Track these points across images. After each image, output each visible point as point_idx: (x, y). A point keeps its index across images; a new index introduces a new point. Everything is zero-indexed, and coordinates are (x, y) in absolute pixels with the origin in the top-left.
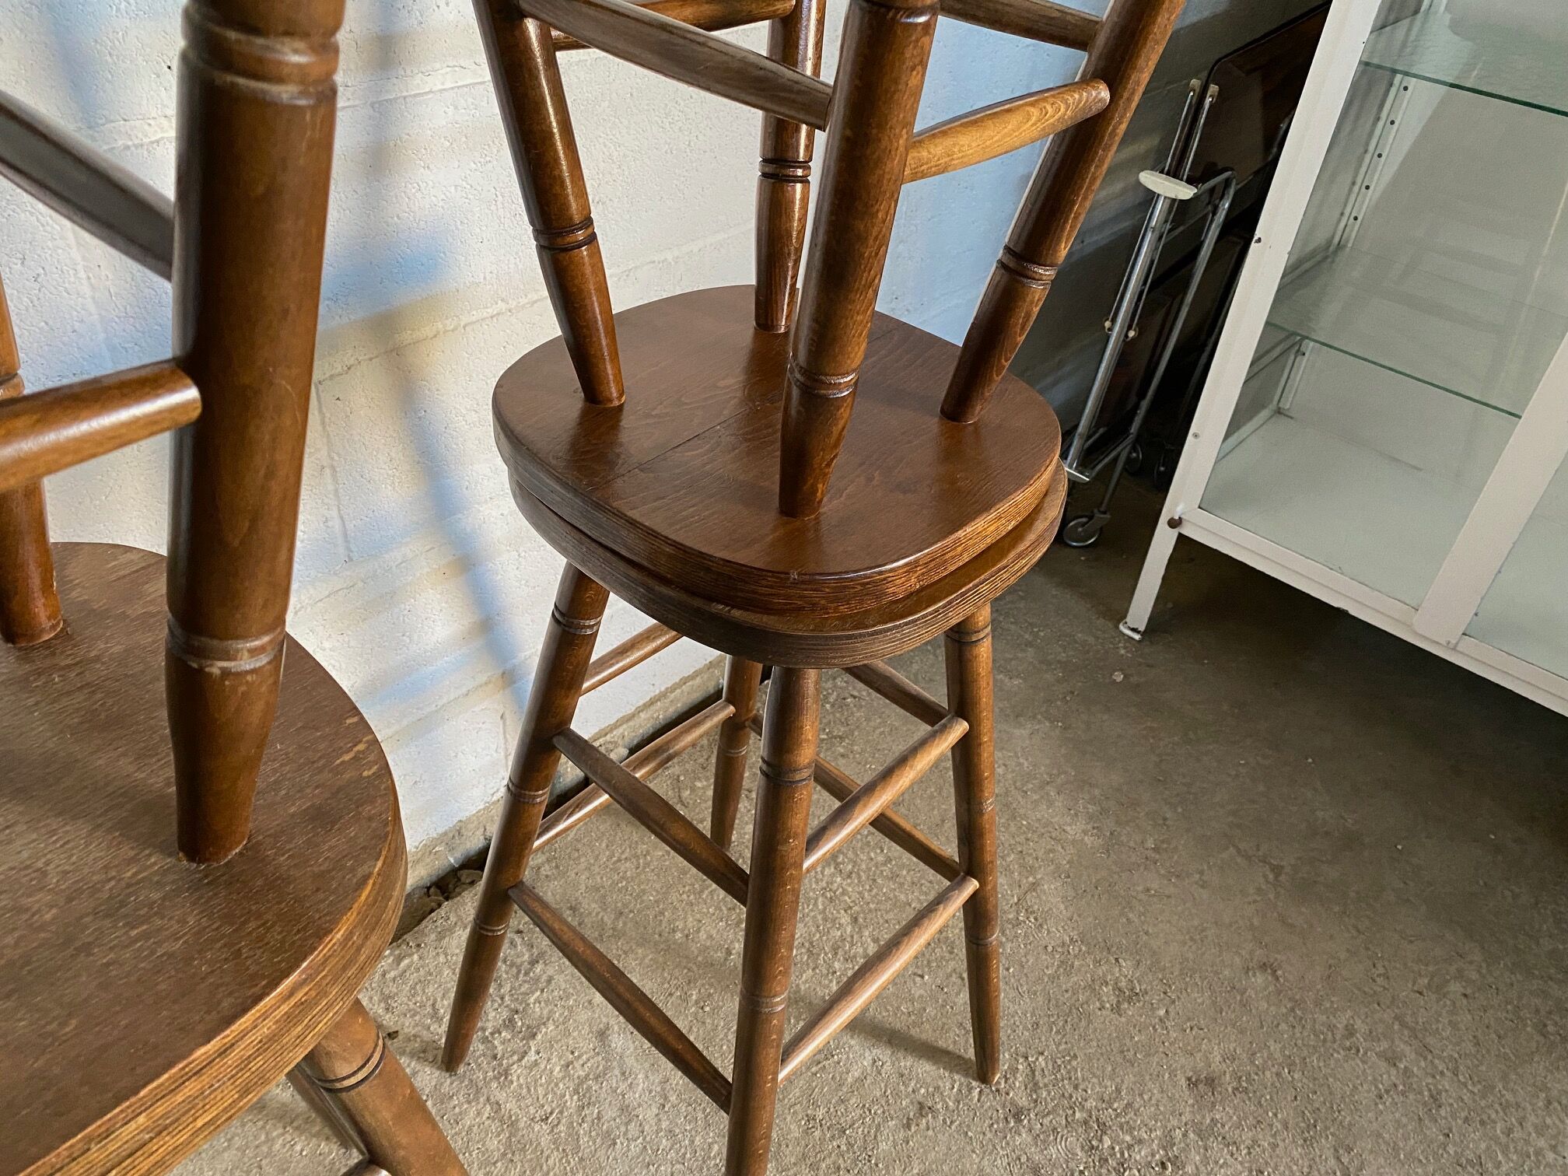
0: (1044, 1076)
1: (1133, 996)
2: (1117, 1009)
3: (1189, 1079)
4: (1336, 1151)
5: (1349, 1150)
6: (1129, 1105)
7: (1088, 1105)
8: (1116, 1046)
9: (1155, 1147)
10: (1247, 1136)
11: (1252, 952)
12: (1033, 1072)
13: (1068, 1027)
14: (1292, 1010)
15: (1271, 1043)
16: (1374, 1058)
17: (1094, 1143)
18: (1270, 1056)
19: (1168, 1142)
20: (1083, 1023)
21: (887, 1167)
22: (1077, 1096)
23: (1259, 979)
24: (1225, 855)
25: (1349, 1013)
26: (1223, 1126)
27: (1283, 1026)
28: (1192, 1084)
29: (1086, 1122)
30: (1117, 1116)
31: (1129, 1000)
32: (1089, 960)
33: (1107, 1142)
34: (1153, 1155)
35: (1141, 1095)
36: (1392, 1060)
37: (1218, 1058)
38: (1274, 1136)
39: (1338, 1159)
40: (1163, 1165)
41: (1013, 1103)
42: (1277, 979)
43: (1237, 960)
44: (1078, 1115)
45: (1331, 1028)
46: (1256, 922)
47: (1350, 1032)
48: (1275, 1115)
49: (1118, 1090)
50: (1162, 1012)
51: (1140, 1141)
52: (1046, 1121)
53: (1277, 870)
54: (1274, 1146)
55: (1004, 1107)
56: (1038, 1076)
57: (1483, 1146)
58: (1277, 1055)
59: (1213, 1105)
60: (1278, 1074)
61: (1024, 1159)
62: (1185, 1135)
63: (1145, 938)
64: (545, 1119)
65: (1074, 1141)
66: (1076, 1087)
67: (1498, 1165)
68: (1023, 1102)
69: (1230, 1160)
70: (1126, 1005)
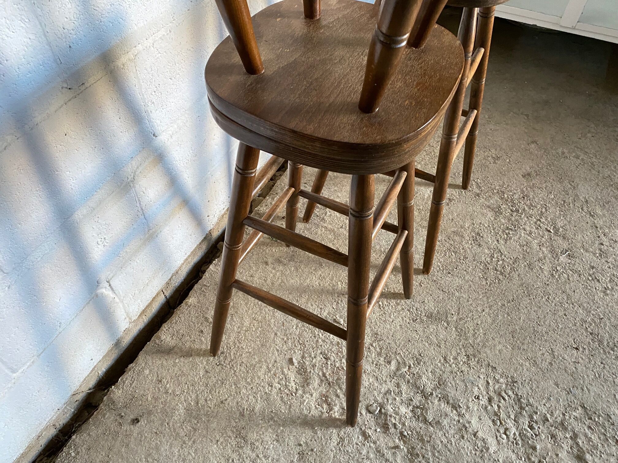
0: (481, 184)
1: (498, 158)
2: (494, 163)
3: (522, 175)
4: (569, 183)
5: (573, 182)
6: (508, 186)
7: (497, 188)
8: (498, 172)
9: (519, 193)
10: (544, 185)
11: (528, 139)
12: (478, 184)
13: (483, 170)
14: (545, 151)
15: (542, 161)
16: (572, 158)
17: (502, 197)
18: (543, 164)
19: (523, 192)
20: (487, 168)
21: (447, 216)
22: (493, 186)
23: (533, 146)
24: (510, 115)
25: (561, 148)
26: (536, 184)
27: (544, 156)
28: (524, 176)
29: (498, 192)
30: (506, 189)
31: (497, 159)
32: (481, 152)
33: (506, 196)
34: (520, 196)
35: (511, 182)
36: (578, 157)
37: (529, 168)
38: (551, 183)
39: (571, 185)
40: (524, 198)
41: (475, 192)
42: (538, 144)
43: (524, 142)
44: (495, 191)
45: (557, 153)
46: (526, 131)
47: (563, 153)
48: (550, 178)
49: (504, 182)
50: (508, 161)
51: (515, 193)
52: (487, 195)
53: (527, 116)
54: (552, 186)
55: (473, 194)
56: (480, 185)
57: (609, 172)
58: (545, 164)
59: (532, 180)
60: (547, 168)
61: (484, 205)
62: (527, 189)
63: (495, 142)
64: (342, 227)
65: (496, 198)
66: (491, 185)
67: (615, 176)
68: (478, 192)
69: (541, 192)
70: (497, 161)
